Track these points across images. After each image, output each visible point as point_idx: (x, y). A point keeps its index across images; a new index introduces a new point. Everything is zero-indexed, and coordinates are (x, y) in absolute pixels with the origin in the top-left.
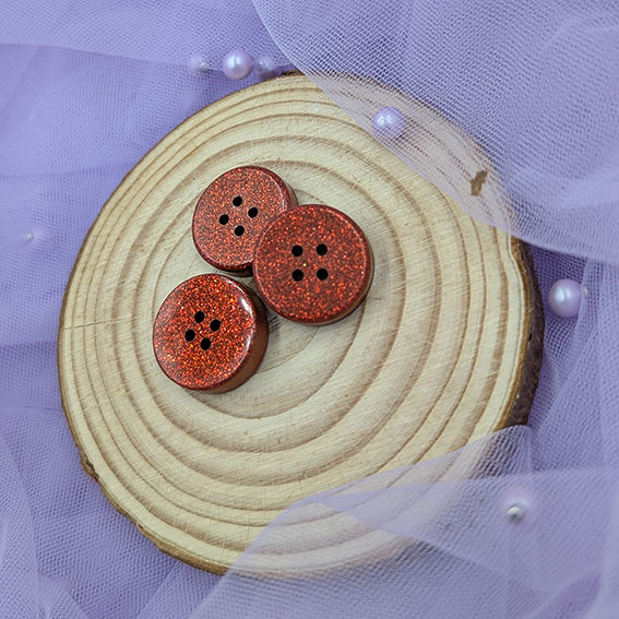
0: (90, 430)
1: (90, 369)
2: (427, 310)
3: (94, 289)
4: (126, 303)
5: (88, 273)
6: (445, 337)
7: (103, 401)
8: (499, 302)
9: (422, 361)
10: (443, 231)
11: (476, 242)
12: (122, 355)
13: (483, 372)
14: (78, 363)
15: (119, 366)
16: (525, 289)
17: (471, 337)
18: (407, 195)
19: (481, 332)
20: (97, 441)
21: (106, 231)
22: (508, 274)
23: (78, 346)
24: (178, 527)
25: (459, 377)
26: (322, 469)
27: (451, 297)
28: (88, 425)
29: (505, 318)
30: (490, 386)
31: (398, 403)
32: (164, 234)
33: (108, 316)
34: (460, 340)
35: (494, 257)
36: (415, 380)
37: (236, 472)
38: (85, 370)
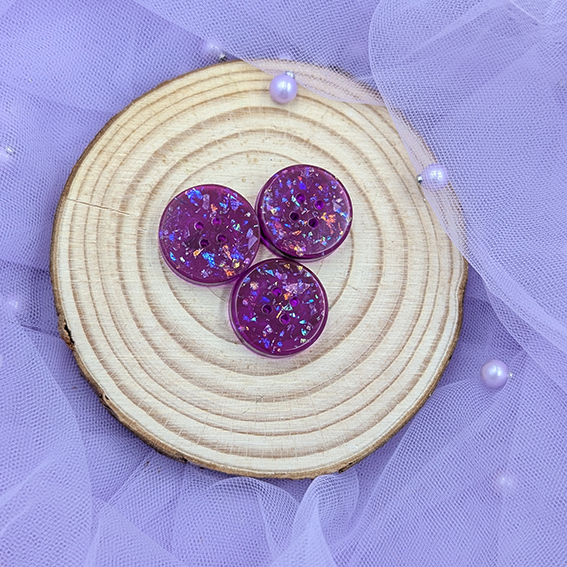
0: (76, 300)
1: (87, 246)
2: (388, 312)
3: (107, 174)
4: (137, 201)
5: (104, 157)
6: (395, 335)
7: (95, 279)
9: (373, 347)
11: (436, 276)
12: (123, 246)
13: (413, 370)
14: (75, 235)
15: (118, 254)
16: (458, 323)
17: (412, 343)
19: (420, 342)
20: (80, 312)
21: (132, 126)
22: (450, 308)
23: (79, 220)
24: (143, 408)
25: (395, 367)
26: (278, 399)
27: (408, 309)
28: (75, 295)
29: (439, 338)
30: (415, 382)
31: (347, 370)
32: (188, 156)
33: (117, 206)
34: (404, 342)
35: (445, 292)
36: (364, 359)
37: (205, 379)
38: (82, 245)
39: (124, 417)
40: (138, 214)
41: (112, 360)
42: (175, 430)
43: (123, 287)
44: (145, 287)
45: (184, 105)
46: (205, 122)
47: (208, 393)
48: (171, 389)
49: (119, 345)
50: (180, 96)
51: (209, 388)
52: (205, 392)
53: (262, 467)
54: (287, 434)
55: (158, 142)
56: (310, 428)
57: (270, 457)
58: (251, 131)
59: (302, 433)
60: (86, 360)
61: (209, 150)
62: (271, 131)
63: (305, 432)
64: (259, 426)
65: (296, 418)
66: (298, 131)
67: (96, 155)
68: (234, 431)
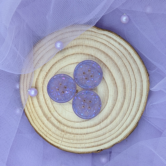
0: (89, 148)
1: (74, 143)
2: (103, 54)
3: (53, 135)
4: (62, 127)
5: (48, 135)
6: (110, 53)
7: (84, 142)
8: (109, 38)
9: (113, 61)
10: (87, 42)
11: (93, 37)
12: (75, 133)
13: (122, 49)
14: (71, 146)
15: (77, 134)
16: (109, 32)
17: (113, 48)
18: (74, 46)
19: (113, 45)
20: (93, 147)
21: (39, 126)
22: (104, 34)
23: (66, 144)
24: (123, 132)
25: (120, 54)
26: (125, 93)
27: (103, 48)
28: (88, 148)
29: (113, 39)
30: (125, 49)
31: (119, 70)
32: (49, 110)
33: (63, 133)
34: (113, 51)
35: (99, 35)
36: (116, 64)
37: (117, 113)
38: (74, 144)
39: (124, 138)
40: (66, 127)
41: (108, 139)
42: (130, 124)
43: (87, 134)
44: (88, 128)
45: (33, 110)
46: (39, 104)
47: (121, 113)
48: (118, 123)
49: (104, 137)
50: (30, 111)
51: (119, 112)
52: (120, 114)
53: (144, 99)
54: (136, 91)
55: (44, 119)
56: (135, 84)
57: (142, 97)
58: (42, 90)
59: (136, 86)
60: (107, 146)
61: (48, 104)
62: (43, 84)
63: (136, 85)
64: (132, 99)
65: (131, 88)
66: (43, 75)
67: (47, 138)
68: (133, 107)
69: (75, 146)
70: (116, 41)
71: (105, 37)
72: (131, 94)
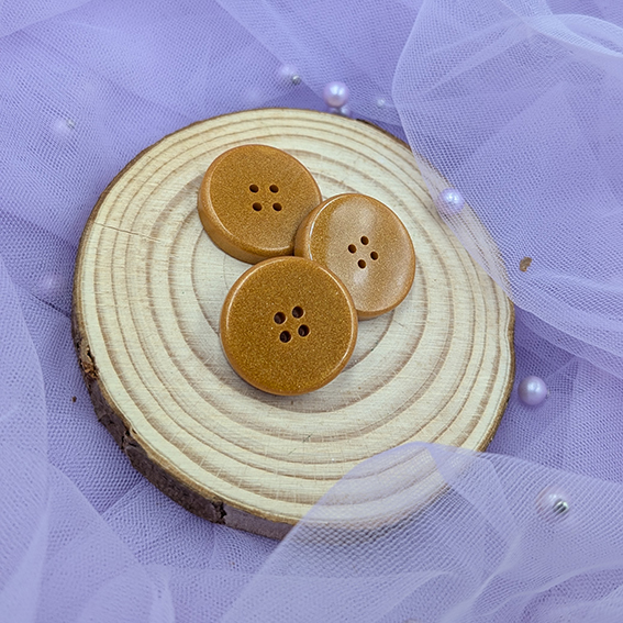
0: (101, 324)
1: (115, 270)
2: (438, 350)
4: (169, 229)
5: (134, 186)
6: (447, 375)
7: (122, 304)
8: (492, 366)
9: (426, 385)
10: (461, 297)
11: (484, 316)
12: (154, 272)
13: (470, 411)
14: (102, 259)
15: (148, 280)
17: (467, 383)
18: (440, 259)
19: (474, 382)
20: (106, 337)
21: (164, 158)
22: (502, 349)
23: (107, 245)
24: (175, 445)
25: (452, 408)
26: (326, 439)
27: (458, 348)
28: (100, 319)
29: (494, 379)
30: (474, 424)
31: (401, 410)
33: (147, 233)
34: (458, 381)
35: (495, 333)
36: (417, 398)
37: (245, 415)
38: (109, 269)
39: (154, 454)
40: (170, 241)
41: (141, 391)
42: (213, 471)
43: (154, 313)
44: (177, 314)
47: (249, 430)
48: (207, 424)
49: (148, 373)
50: (212, 135)
51: (250, 425)
52: (245, 429)
54: (339, 478)
55: (190, 175)
56: (364, 472)
57: (321, 504)
59: (356, 477)
63: (360, 477)
64: (307, 469)
65: (348, 461)
66: (332, 173)
67: (126, 183)
68: (280, 473)
69: (104, 275)
70: (490, 389)
71: (494, 353)
72: (326, 463)
